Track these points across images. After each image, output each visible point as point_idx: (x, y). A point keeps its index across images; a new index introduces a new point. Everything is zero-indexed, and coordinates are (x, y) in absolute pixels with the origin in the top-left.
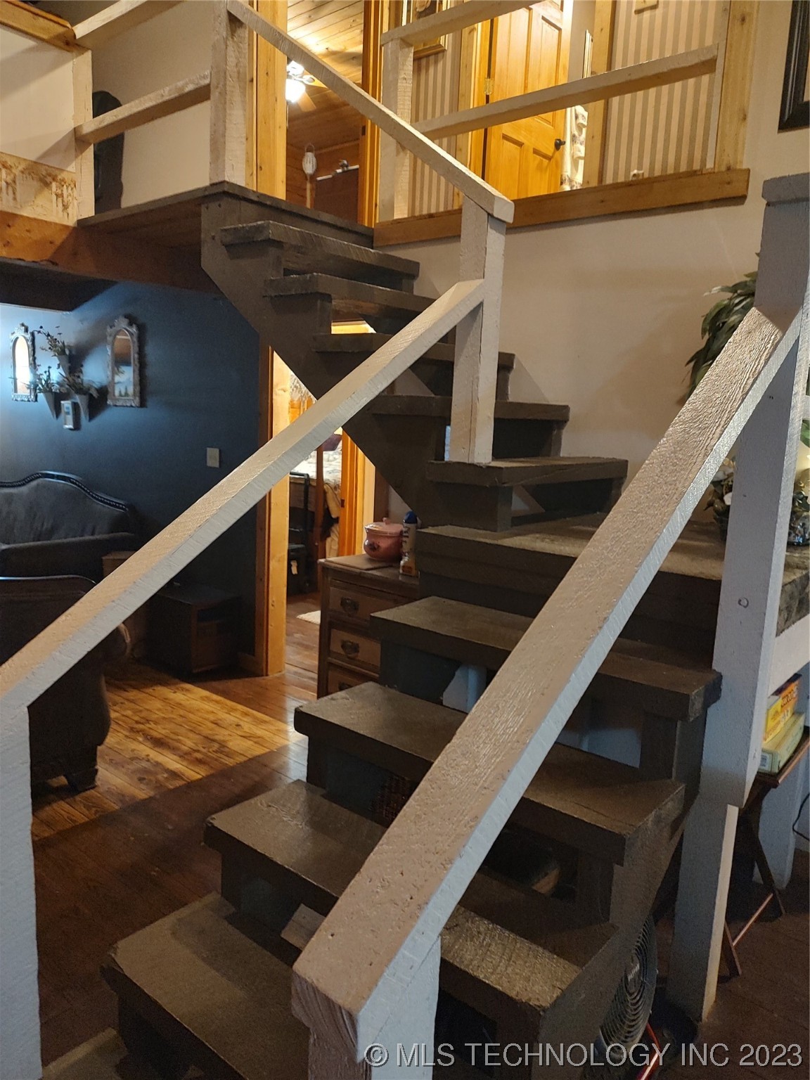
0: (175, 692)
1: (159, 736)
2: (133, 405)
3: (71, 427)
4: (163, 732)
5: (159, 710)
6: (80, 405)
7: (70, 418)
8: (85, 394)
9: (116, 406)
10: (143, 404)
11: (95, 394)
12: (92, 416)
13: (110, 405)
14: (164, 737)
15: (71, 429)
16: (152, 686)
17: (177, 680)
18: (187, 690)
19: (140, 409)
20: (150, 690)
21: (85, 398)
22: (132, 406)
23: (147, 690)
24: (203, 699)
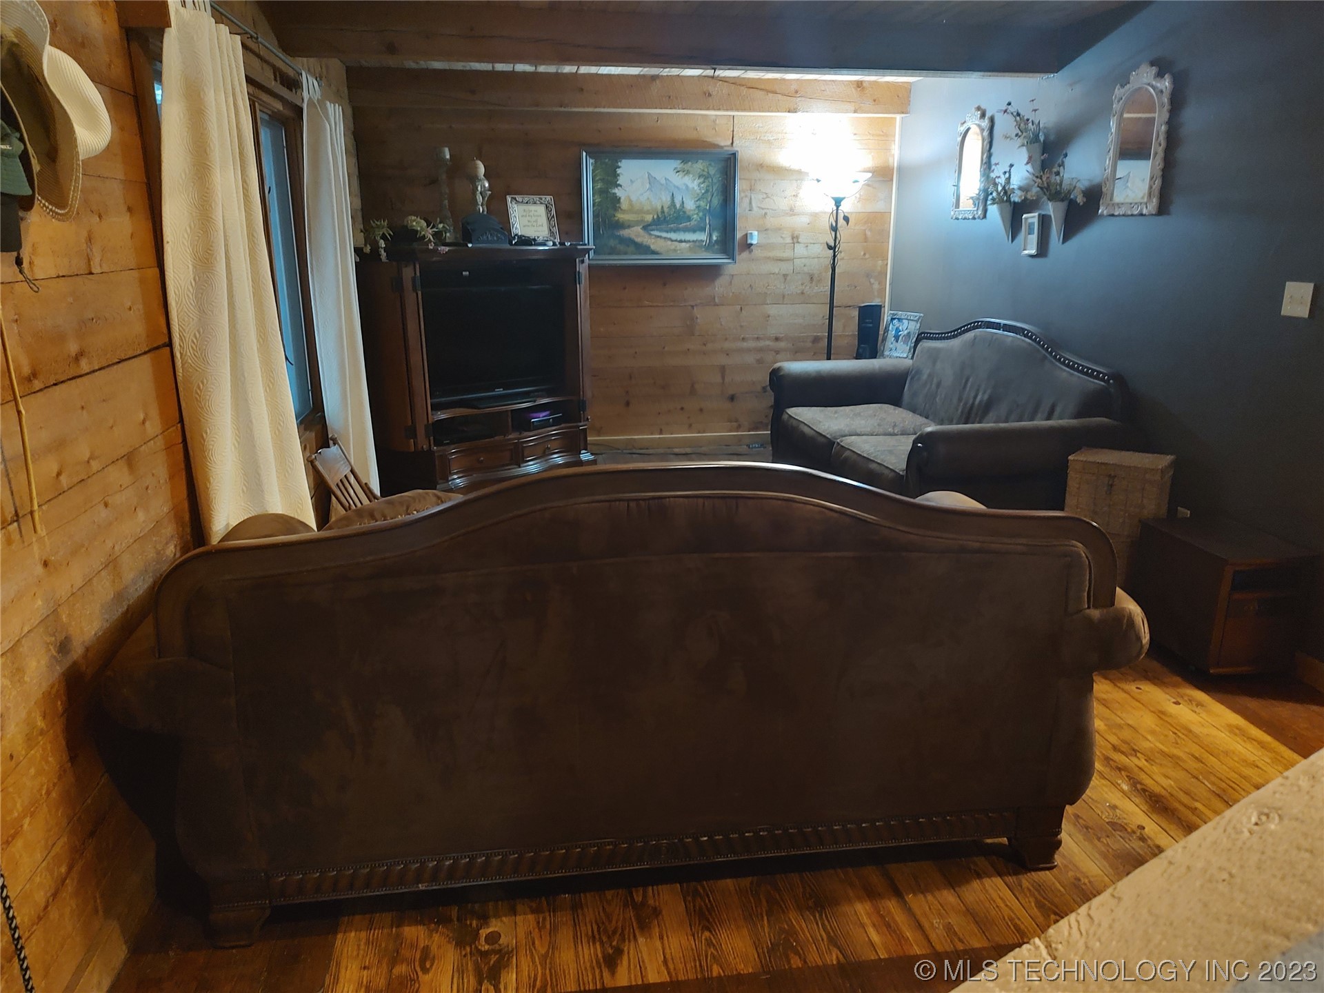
0: (1177, 703)
1: (1157, 790)
2: (1145, 212)
3: (1033, 252)
4: (1165, 782)
5: (1153, 732)
6: (1053, 216)
7: (1033, 239)
8: (1062, 200)
9: (1113, 215)
10: (1163, 209)
11: (1080, 200)
12: (1068, 235)
13: (1102, 215)
14: (1168, 795)
15: (1032, 256)
16: (1134, 681)
17: (1179, 679)
18: (1199, 704)
19: (1157, 218)
20: (1132, 687)
21: (1062, 206)
22: (1142, 215)
23: (1126, 687)
24: (1233, 730)
